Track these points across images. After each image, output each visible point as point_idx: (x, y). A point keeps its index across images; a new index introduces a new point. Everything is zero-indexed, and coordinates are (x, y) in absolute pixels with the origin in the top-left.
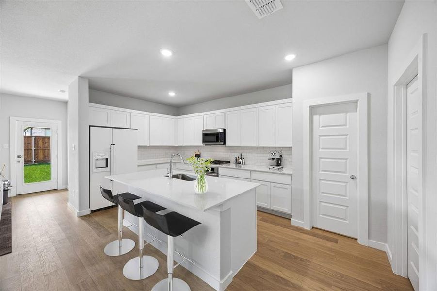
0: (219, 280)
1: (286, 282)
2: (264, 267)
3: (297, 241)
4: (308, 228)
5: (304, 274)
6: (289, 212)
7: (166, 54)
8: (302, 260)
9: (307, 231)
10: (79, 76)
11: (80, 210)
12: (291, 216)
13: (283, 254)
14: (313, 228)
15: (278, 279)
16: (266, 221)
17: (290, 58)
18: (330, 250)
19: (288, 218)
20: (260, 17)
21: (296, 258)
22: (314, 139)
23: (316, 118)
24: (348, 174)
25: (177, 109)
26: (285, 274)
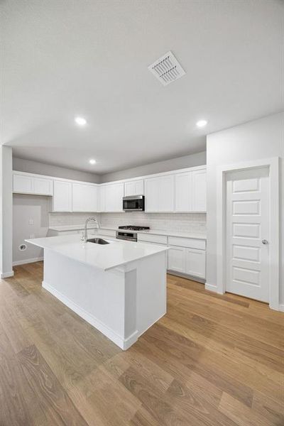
0: (123, 338)
1: (190, 343)
2: (172, 329)
3: (207, 305)
4: (221, 292)
5: (209, 336)
6: (203, 277)
7: (81, 122)
8: (209, 322)
9: (219, 295)
10: (3, 146)
11: (4, 271)
12: (205, 281)
13: (192, 317)
14: (226, 292)
15: (182, 339)
16: (181, 285)
17: (202, 124)
18: (240, 314)
19: (202, 283)
20: (165, 84)
21: (204, 320)
22: (228, 204)
23: (229, 183)
24: (260, 239)
25: (100, 177)
26: (191, 335)
